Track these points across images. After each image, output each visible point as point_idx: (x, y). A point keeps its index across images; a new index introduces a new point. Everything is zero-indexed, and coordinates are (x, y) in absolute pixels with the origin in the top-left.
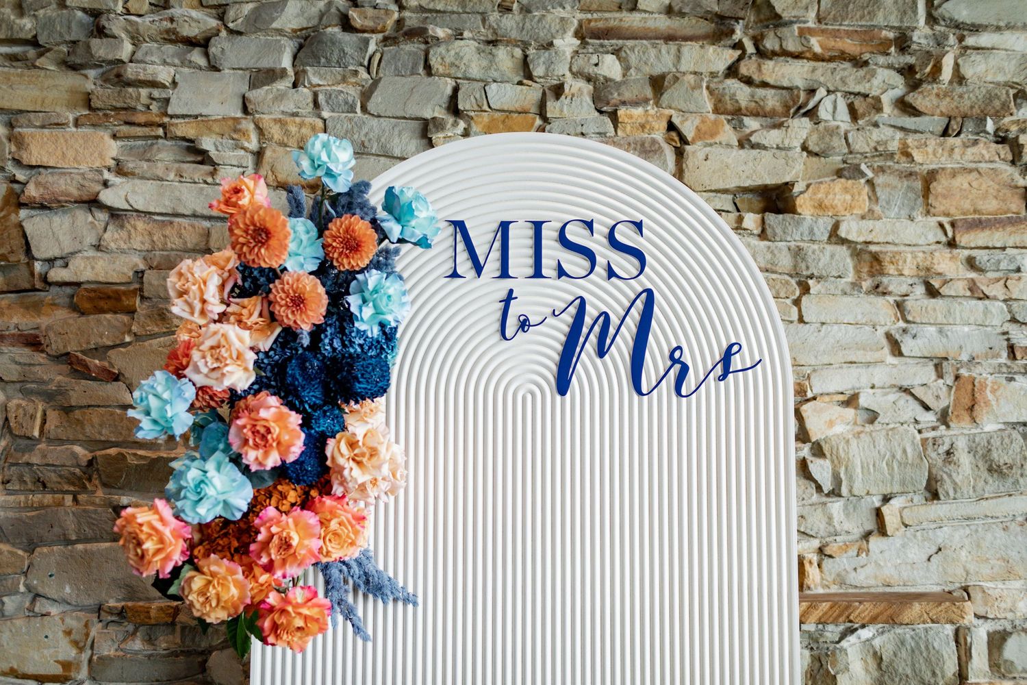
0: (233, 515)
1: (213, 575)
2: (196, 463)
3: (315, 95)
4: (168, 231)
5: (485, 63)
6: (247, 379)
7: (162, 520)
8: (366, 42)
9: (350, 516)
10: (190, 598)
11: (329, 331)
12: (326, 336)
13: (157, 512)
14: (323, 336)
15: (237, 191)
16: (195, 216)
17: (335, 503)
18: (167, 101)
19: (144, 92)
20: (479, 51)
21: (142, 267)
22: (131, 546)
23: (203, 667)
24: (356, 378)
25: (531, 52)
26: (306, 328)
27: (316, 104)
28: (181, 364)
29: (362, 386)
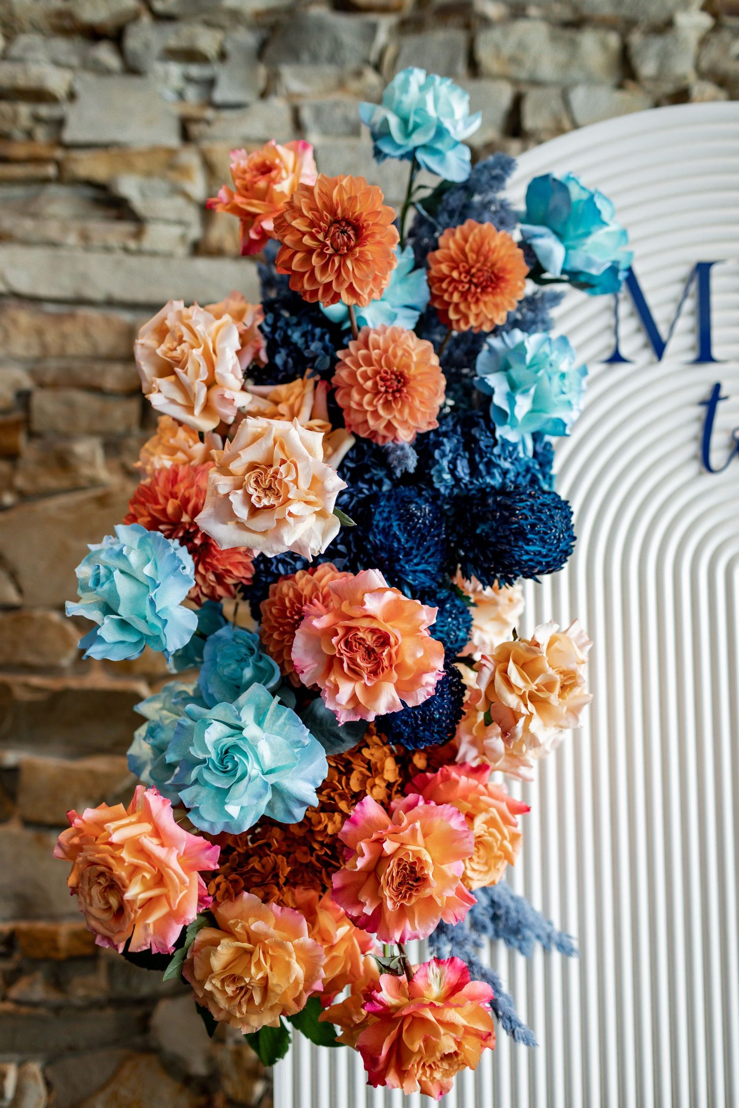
0: (289, 813)
1: (250, 937)
2: (219, 711)
3: (296, 114)
4: (68, 327)
5: (561, 56)
6: (324, 534)
7: (157, 832)
8: (373, 28)
9: (504, 807)
10: (208, 987)
11: (448, 446)
12: (443, 455)
13: (148, 816)
14: (437, 454)
15: (265, 169)
16: (111, 303)
17: (473, 782)
18: (60, 123)
19: (24, 110)
20: (553, 39)
21: (27, 383)
22: (95, 891)
23: (144, 1025)
24: (521, 534)
25: (636, 39)
26: (405, 437)
27: (298, 126)
28: (164, 511)
29: (531, 548)
